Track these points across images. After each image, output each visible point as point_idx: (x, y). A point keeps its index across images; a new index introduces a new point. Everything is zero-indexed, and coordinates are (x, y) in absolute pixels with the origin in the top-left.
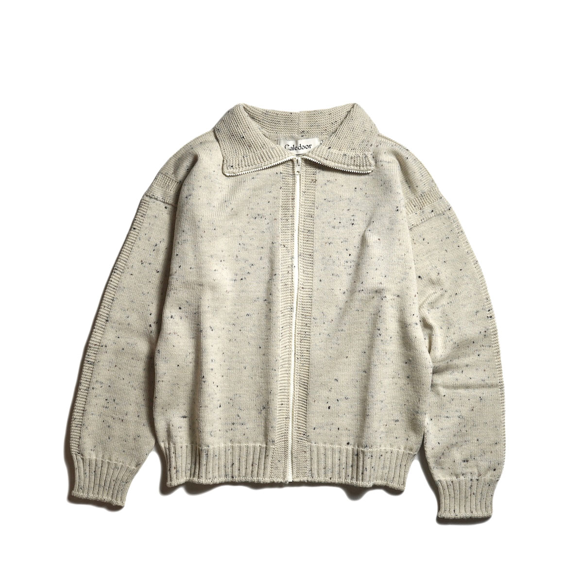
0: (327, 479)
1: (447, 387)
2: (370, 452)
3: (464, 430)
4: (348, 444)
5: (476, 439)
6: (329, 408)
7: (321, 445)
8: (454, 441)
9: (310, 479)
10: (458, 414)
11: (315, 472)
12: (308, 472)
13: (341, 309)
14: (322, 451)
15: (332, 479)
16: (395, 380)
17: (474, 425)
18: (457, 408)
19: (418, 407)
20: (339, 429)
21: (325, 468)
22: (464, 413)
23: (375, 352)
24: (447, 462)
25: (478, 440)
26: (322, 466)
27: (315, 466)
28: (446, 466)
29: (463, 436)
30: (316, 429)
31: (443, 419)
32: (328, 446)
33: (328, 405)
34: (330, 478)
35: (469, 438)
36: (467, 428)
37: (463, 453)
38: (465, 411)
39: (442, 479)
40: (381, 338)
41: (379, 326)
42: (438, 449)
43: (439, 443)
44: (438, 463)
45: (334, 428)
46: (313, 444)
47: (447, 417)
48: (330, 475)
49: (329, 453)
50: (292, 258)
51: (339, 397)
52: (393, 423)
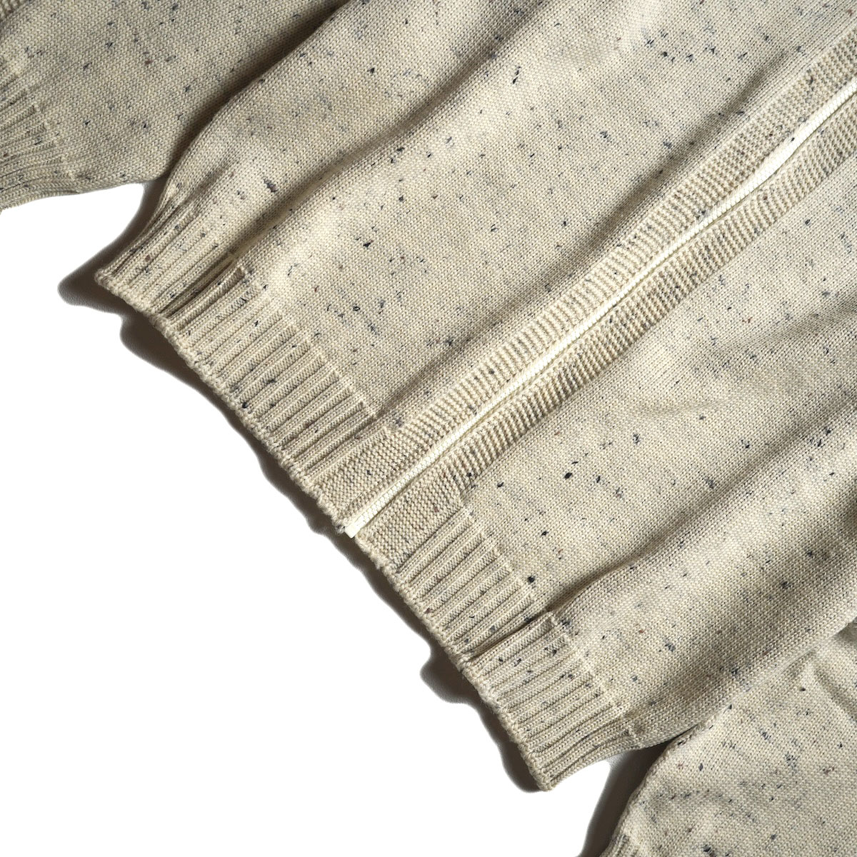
0: (422, 604)
1: (823, 677)
2: (562, 641)
3: (768, 792)
4: (531, 580)
5: (771, 831)
6: (568, 476)
7: (479, 529)
8: (734, 792)
9: (389, 570)
10: (794, 752)
11: (413, 567)
12: (401, 552)
13: (788, 317)
14: (469, 542)
15: (430, 615)
16: (749, 565)
17: (796, 803)
18: (801, 737)
20: (545, 533)
21: (439, 581)
22: (804, 760)
23: (775, 466)
24: (676, 815)
25: (773, 837)
26: (438, 570)
27: (424, 557)
28: (665, 821)
29: (756, 799)
30: (501, 489)
31: (752, 730)
32: (490, 545)
33: (570, 468)
34: (428, 611)
35: (762, 815)
36: (779, 794)
37: (722, 833)
38: (810, 759)
39: (634, 840)
40: (814, 452)
41: (836, 426)
42: (687, 777)
43: (701, 768)
44: (658, 803)
45: (538, 523)
46: (466, 512)
47: (764, 734)
48: (434, 602)
49: (478, 560)
50: (805, 119)
51: (608, 475)
52: (660, 643)
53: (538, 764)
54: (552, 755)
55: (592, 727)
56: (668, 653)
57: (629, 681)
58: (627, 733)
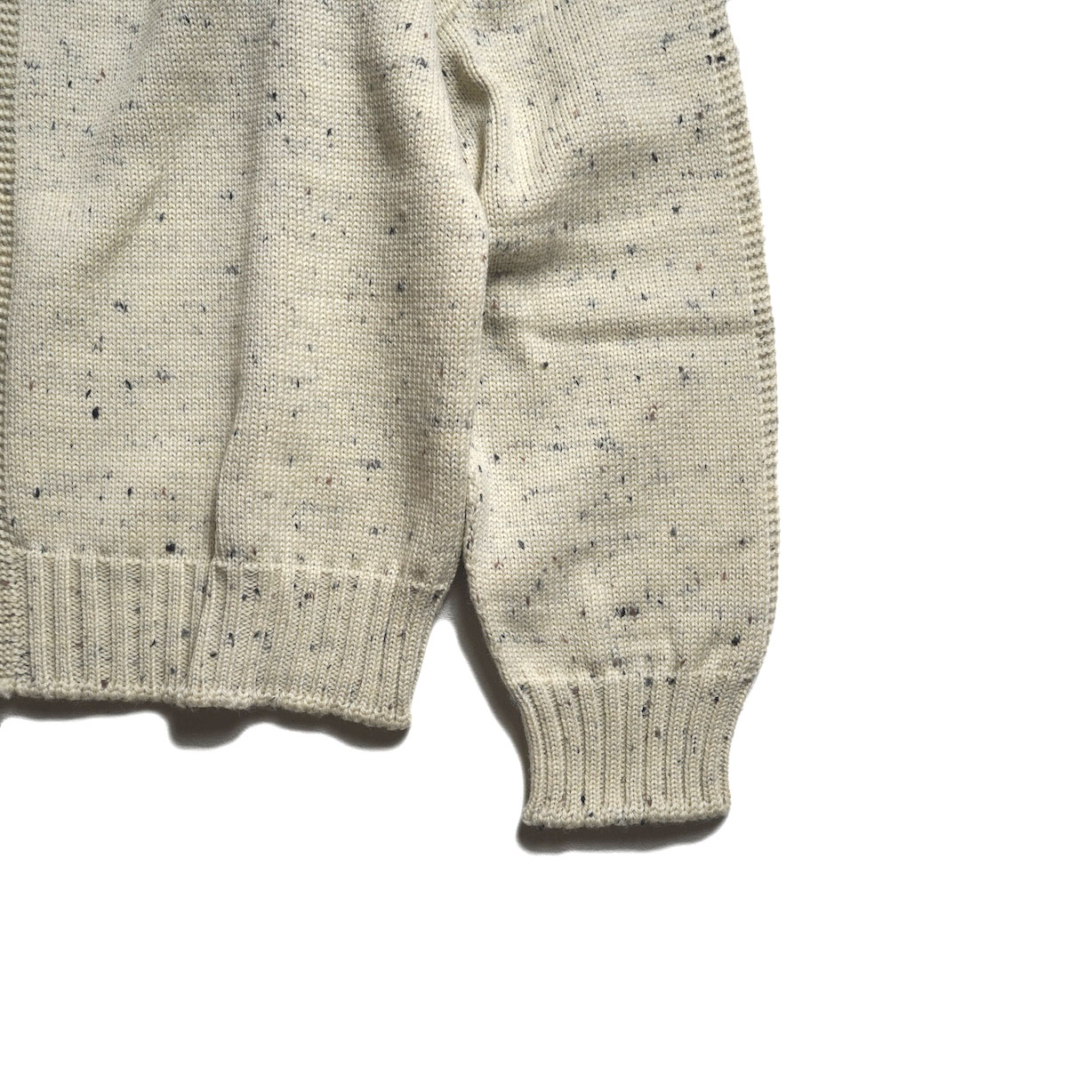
0: (90, 684)
1: (553, 332)
2: (249, 575)
3: (618, 496)
4: (171, 548)
5: (666, 529)
6: (95, 414)
7: (64, 555)
8: (582, 535)
9: (22, 687)
10: (599, 433)
11: (42, 659)
12: (17, 658)
13: (134, 29)
14: (68, 579)
15: (110, 685)
16: (358, 306)
17: (658, 477)
18: (594, 412)
19: (439, 401)
20: (130, 492)
21: (80, 645)
22: (617, 431)
23: (262, 187)
24: (556, 616)
25: (673, 533)
26: (68, 636)
27: (42, 638)
28: (552, 631)
29: (615, 516)
30: (43, 496)
31: (539, 456)
32: (90, 559)
33: (90, 404)
34: (104, 684)
35: (641, 524)
36: (631, 487)
37: (619, 583)
38: (622, 422)
39: (536, 679)
40: (282, 130)
41: (275, 81)
42: (518, 567)
43: (522, 545)
44: (522, 621)
45: (115, 488)
46: (36, 554)
47: (556, 447)
48: (100, 669)
49: (94, 585)
51: (133, 372)
52: (360, 472)
53: (363, 710)
54: (370, 687)
55: (380, 620)
56: (378, 473)
57: (372, 539)
58: (414, 591)
